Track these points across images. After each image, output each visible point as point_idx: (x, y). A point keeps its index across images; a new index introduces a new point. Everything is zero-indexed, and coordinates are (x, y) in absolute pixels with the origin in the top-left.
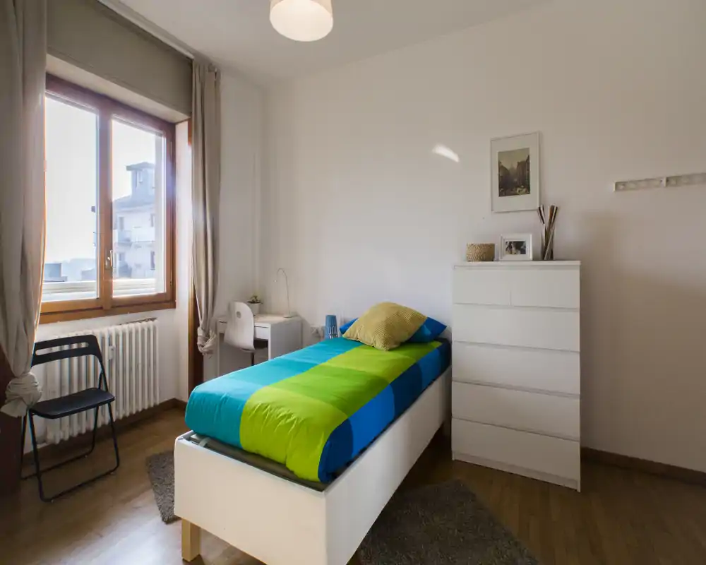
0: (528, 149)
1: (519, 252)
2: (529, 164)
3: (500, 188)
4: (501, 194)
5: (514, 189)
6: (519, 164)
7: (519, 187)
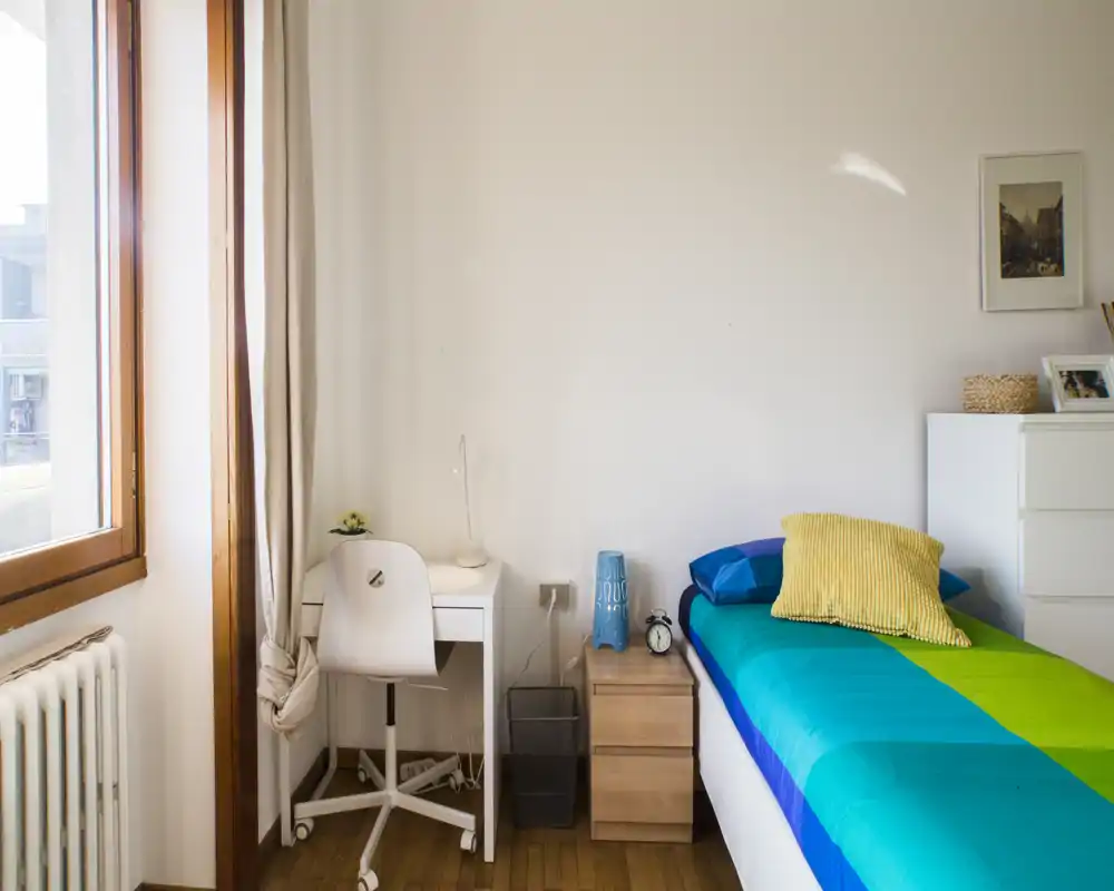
0: (1059, 185)
1: (1094, 393)
2: (1061, 214)
3: (1003, 262)
4: (1006, 273)
5: (1032, 265)
6: (1042, 212)
7: (1042, 260)
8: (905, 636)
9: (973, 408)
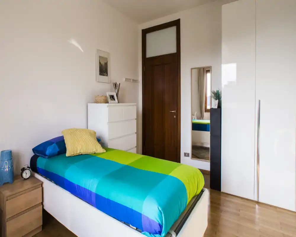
0: (107, 58)
4: (100, 74)
6: (105, 63)
7: (105, 73)
8: (95, 153)
9: (97, 102)
